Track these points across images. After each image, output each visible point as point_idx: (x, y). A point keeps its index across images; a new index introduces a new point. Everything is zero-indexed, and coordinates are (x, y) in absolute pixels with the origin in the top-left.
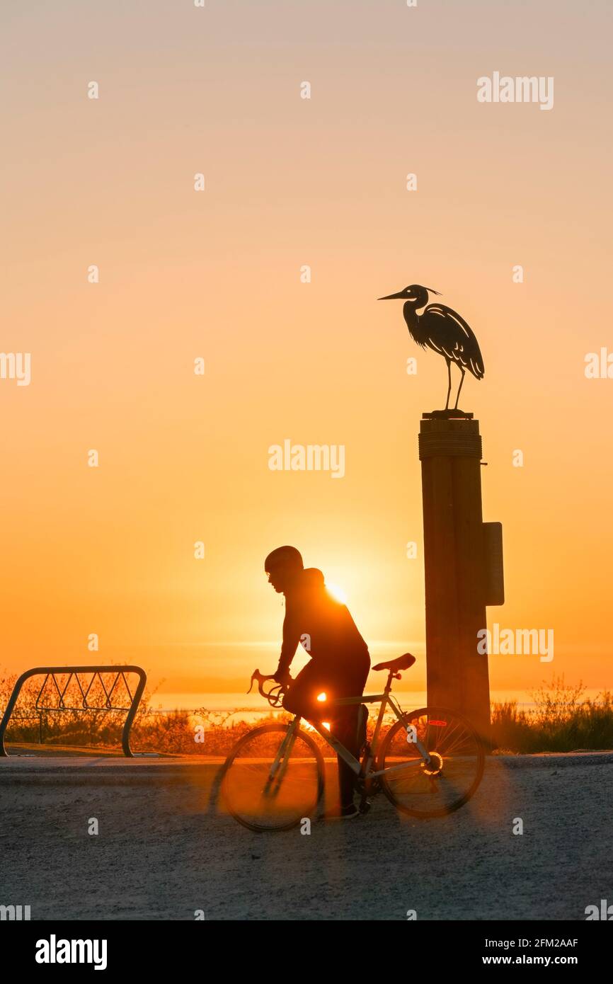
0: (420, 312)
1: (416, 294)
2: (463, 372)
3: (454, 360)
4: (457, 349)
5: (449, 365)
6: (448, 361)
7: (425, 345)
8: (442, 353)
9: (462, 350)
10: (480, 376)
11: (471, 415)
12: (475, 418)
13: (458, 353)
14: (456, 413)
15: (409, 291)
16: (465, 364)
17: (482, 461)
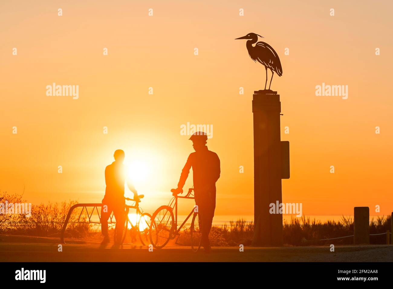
0: (254, 45)
1: (252, 37)
2: (273, 73)
3: (269, 67)
4: (270, 62)
5: (266, 69)
6: (266, 68)
7: (256, 60)
8: (264, 64)
9: (272, 63)
10: (280, 75)
11: (276, 92)
12: (278, 94)
13: (271, 64)
14: (270, 91)
15: (249, 36)
16: (274, 69)
17: (281, 113)
